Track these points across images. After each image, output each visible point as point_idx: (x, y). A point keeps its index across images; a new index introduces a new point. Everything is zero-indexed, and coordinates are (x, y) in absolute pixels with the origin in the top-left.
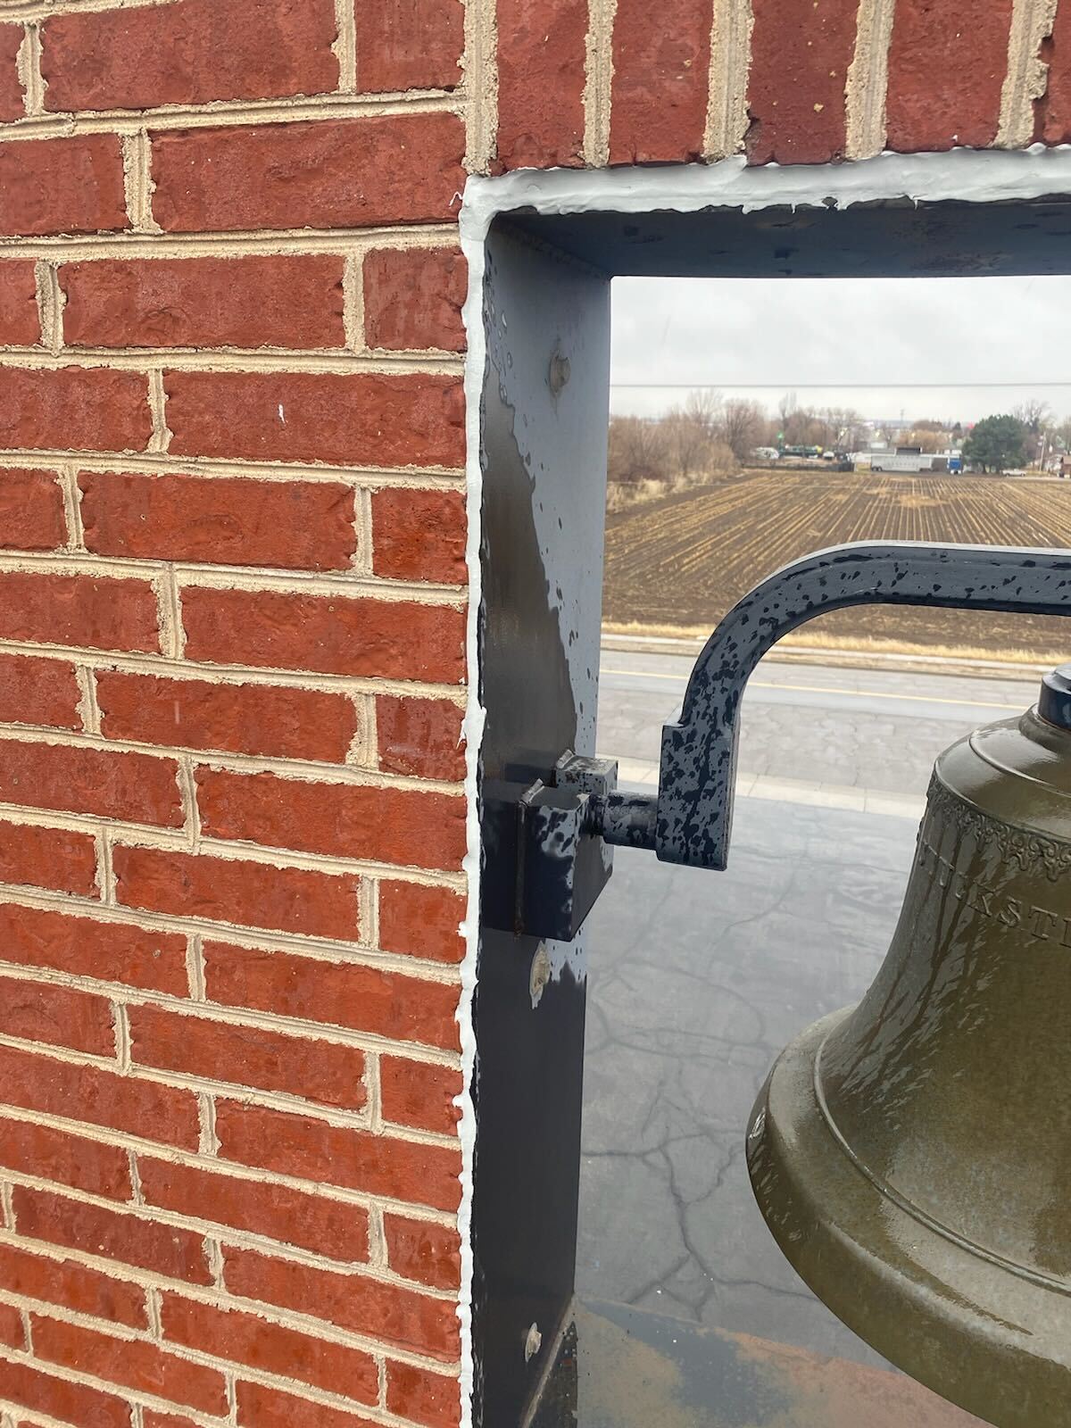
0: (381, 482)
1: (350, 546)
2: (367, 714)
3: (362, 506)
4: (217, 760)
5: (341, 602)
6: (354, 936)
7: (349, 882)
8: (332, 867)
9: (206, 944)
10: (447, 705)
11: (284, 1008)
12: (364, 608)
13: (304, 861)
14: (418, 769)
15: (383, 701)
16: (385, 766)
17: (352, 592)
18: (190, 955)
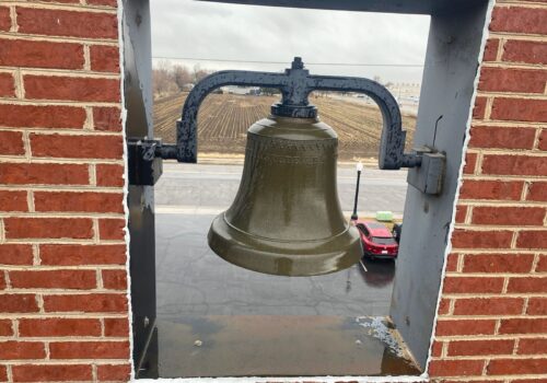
0: (92, 43)
1: (83, 62)
2: (90, 113)
3: (86, 50)
4: (37, 131)
5: (80, 79)
6: (88, 183)
7: (85, 167)
8: (79, 162)
9: (35, 192)
10: (115, 109)
11: (64, 209)
12: (88, 80)
13: (70, 161)
14: (107, 129)
15: (95, 108)
16: (96, 129)
17: (84, 76)
18: (28, 198)
